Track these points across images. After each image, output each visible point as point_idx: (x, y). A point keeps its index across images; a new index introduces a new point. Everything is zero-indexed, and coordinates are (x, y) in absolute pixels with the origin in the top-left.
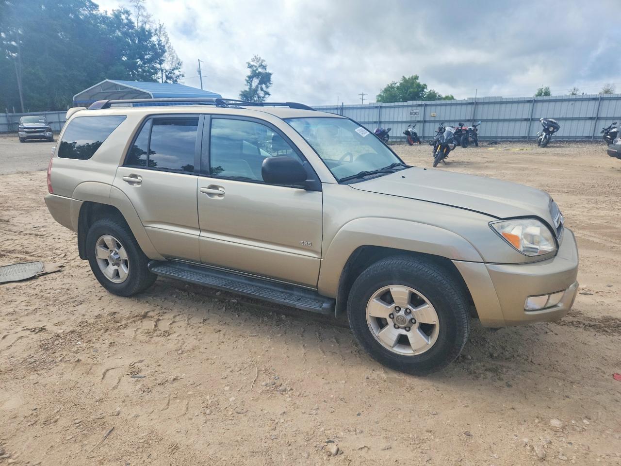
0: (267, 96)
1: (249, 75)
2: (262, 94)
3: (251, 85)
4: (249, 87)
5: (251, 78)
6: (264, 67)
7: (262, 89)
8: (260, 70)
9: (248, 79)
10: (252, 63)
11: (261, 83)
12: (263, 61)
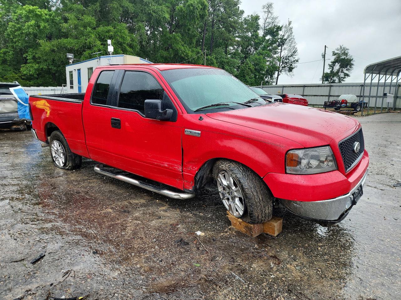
0: (346, 77)
1: (333, 61)
2: (342, 75)
3: (333, 68)
4: (331, 70)
5: (334, 63)
6: (346, 54)
7: (342, 71)
8: (343, 57)
9: (331, 64)
10: (336, 52)
11: (342, 66)
12: (347, 49)
